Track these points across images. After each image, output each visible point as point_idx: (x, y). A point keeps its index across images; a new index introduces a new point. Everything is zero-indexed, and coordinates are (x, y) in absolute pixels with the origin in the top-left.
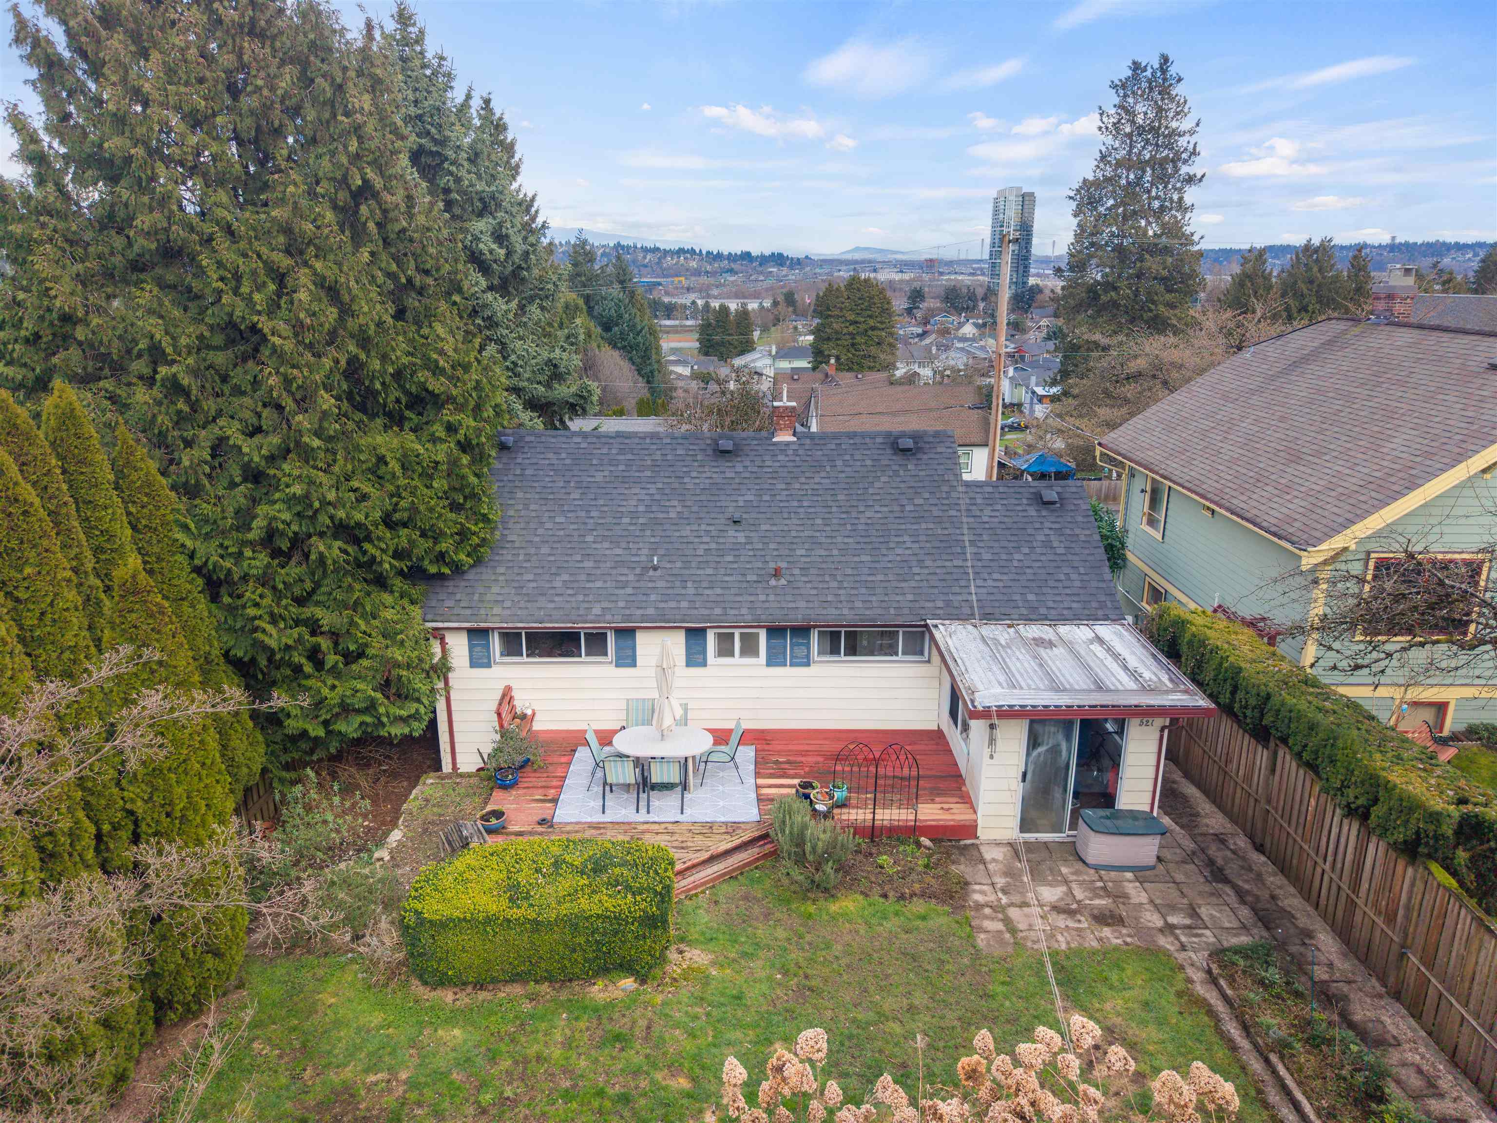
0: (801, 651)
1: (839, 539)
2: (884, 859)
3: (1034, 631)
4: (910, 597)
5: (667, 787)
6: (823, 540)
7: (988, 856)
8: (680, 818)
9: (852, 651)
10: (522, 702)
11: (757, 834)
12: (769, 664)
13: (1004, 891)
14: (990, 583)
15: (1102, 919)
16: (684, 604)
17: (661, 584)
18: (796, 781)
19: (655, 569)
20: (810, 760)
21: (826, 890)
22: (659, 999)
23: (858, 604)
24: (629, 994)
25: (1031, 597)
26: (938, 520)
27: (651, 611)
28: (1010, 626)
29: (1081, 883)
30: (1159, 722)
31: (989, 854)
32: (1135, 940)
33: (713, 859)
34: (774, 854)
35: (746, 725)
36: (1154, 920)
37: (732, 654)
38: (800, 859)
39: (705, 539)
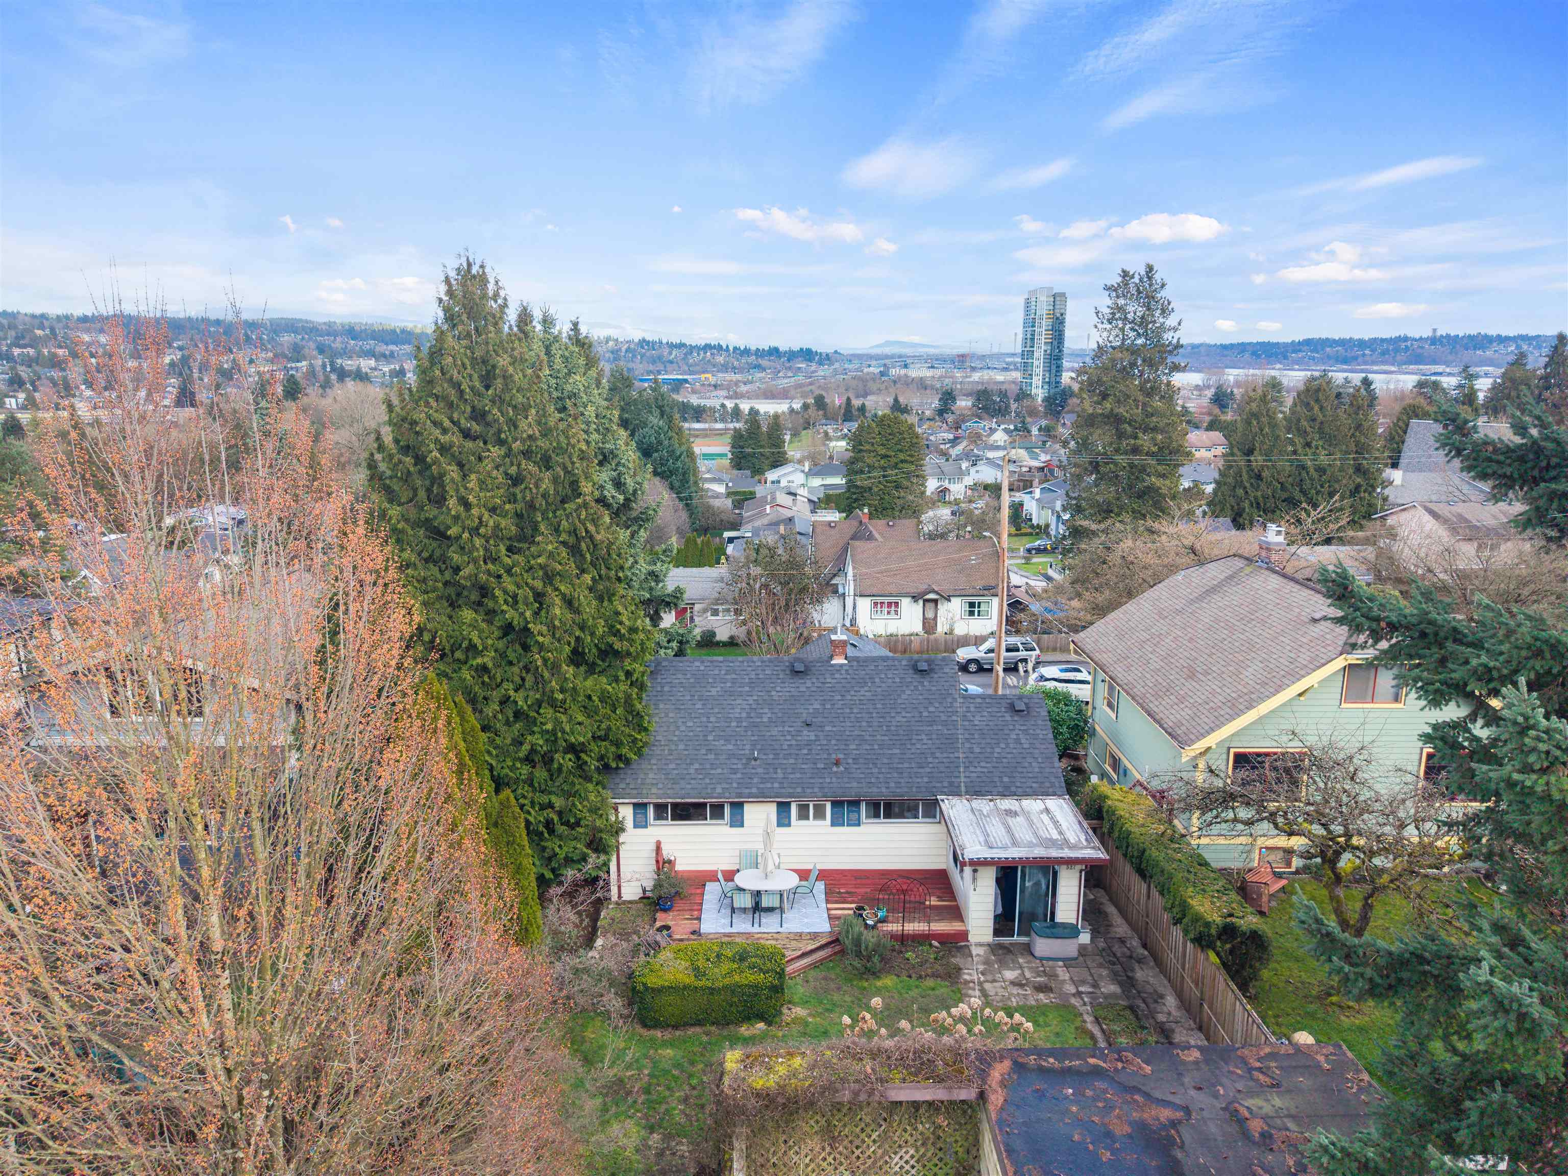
0: (854, 816)
1: (879, 737)
2: (909, 955)
3: (1007, 804)
4: (926, 780)
5: (770, 910)
6: (868, 738)
7: (974, 953)
8: (780, 930)
9: (888, 815)
10: (668, 852)
11: (830, 940)
12: (833, 824)
13: (983, 974)
14: (979, 769)
15: (1040, 988)
16: (776, 785)
17: (760, 770)
18: (853, 906)
19: (755, 759)
20: (863, 890)
21: (874, 973)
22: (780, 1034)
23: (892, 785)
24: (763, 1031)
25: (1006, 779)
26: (945, 723)
27: (754, 790)
28: (991, 800)
29: (1030, 968)
30: (1078, 867)
31: (975, 951)
32: (1058, 1001)
33: (804, 955)
34: (842, 952)
35: (819, 867)
36: (1070, 989)
37: (807, 818)
38: (859, 954)
39: (789, 737)
